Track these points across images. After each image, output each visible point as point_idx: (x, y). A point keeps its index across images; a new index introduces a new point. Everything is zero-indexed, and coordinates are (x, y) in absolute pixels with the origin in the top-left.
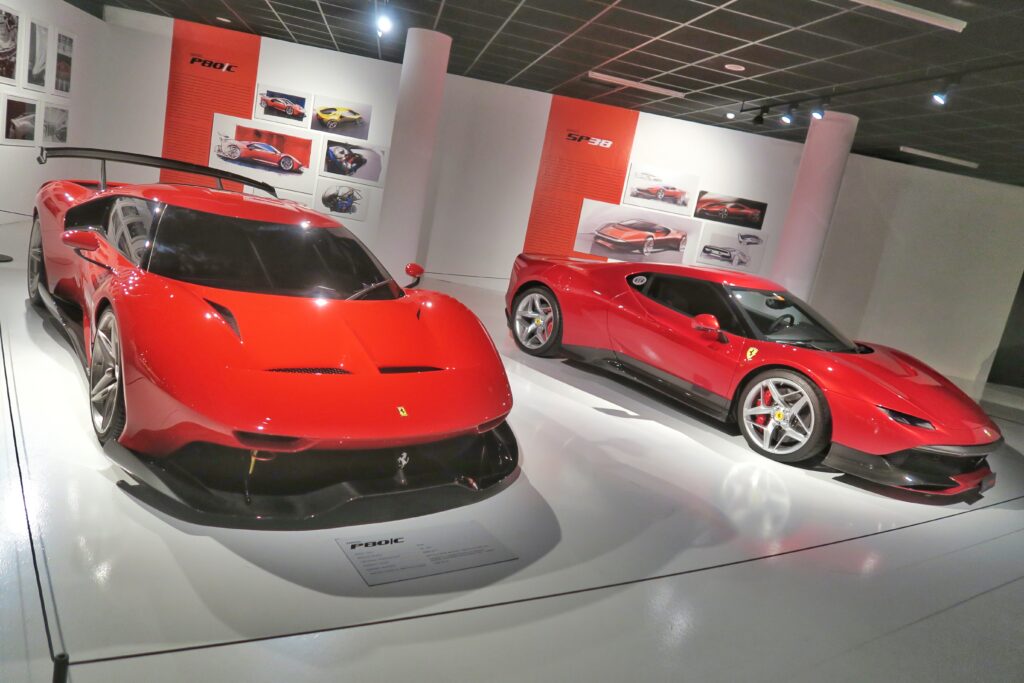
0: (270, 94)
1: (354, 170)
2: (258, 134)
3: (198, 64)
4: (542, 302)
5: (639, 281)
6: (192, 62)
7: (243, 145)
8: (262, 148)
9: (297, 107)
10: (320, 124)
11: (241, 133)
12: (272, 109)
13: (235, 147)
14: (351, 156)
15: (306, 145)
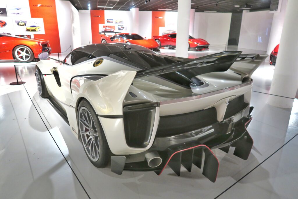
0: (108, 19)
1: (123, 29)
2: (106, 26)
3: (95, 17)
4: (158, 41)
5: (169, 36)
6: (94, 16)
7: (104, 28)
8: (107, 28)
9: (112, 21)
10: (116, 23)
11: (104, 27)
12: (108, 22)
13: (103, 29)
14: (122, 27)
15: (114, 27)
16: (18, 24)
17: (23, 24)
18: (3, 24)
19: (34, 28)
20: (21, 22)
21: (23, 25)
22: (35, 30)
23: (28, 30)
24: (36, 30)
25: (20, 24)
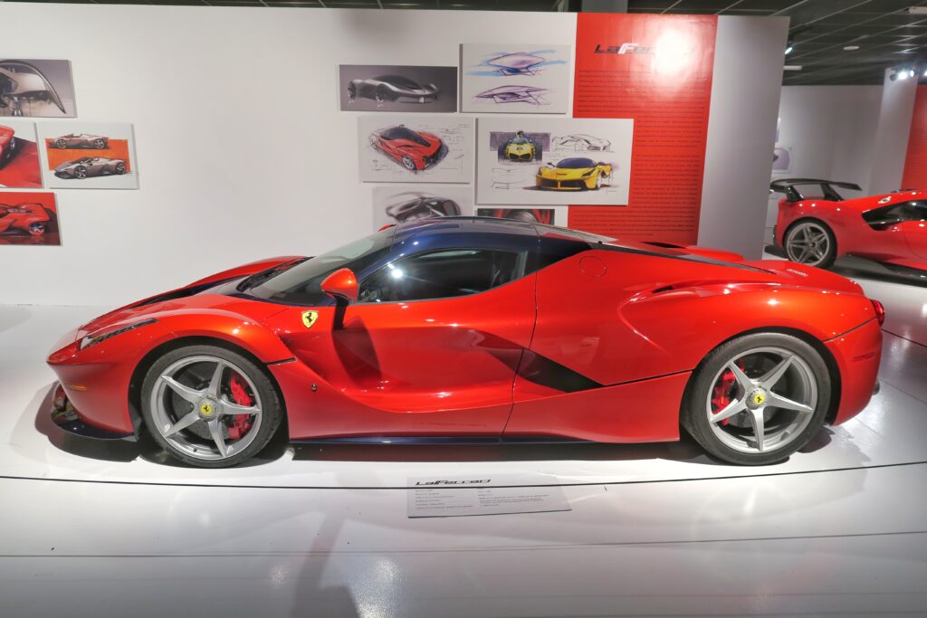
16: (503, 154)
17: (527, 149)
18: (432, 151)
19: (575, 174)
20: (518, 139)
21: (526, 158)
22: (580, 185)
23: (545, 184)
24: (589, 185)
25: (512, 149)
